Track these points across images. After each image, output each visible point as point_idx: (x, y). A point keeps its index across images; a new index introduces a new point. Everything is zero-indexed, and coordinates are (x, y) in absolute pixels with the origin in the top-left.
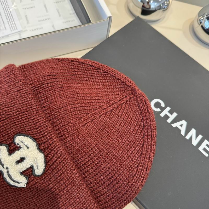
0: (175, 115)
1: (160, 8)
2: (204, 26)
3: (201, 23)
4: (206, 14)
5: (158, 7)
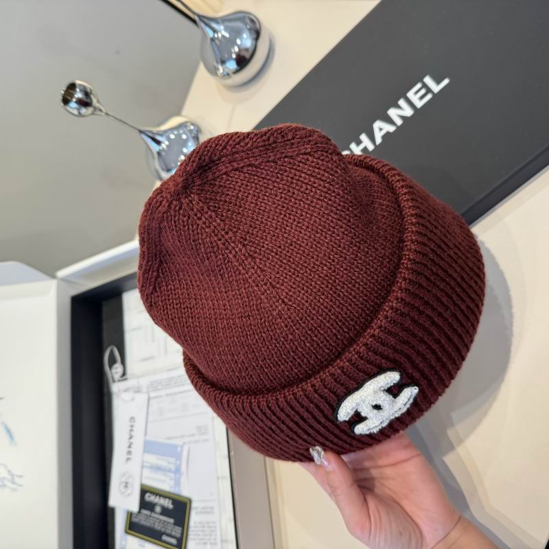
0: (363, 137)
1: (196, 138)
2: (234, 71)
3: (228, 74)
4: (215, 64)
5: (194, 140)
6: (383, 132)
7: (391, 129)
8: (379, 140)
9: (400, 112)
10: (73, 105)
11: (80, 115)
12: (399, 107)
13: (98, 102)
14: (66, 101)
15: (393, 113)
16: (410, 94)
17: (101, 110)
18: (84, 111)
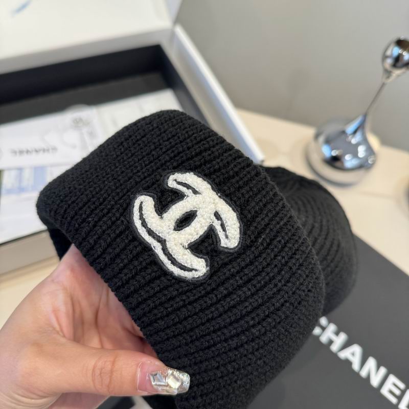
6: (351, 358)
7: (356, 366)
8: (343, 355)
9: (373, 372)
10: (396, 51)
11: (385, 57)
12: (378, 368)
13: (398, 76)
14: (400, 43)
15: (371, 363)
16: (392, 379)
17: (388, 77)
18: (389, 61)
